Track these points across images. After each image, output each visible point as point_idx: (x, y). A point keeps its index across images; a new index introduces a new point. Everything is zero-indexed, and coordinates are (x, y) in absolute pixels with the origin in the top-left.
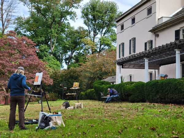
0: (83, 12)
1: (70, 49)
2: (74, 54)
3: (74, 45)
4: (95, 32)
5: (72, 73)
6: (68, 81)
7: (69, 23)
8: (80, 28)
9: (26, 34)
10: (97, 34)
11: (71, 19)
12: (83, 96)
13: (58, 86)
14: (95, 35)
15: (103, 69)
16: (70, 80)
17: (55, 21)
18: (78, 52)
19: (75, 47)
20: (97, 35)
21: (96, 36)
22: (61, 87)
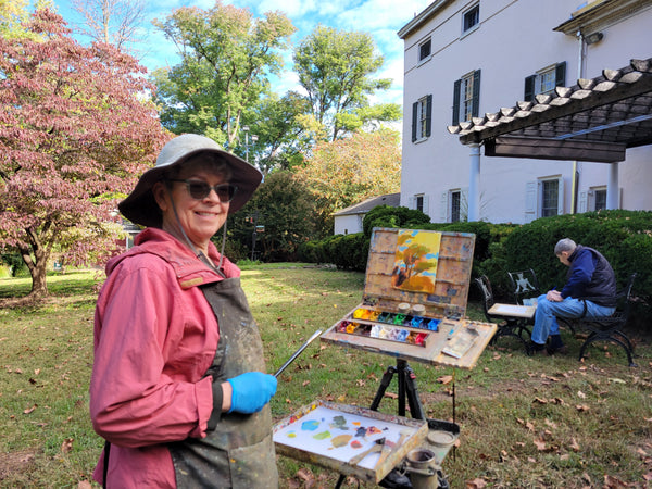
0: (297, 59)
1: (271, 139)
2: (279, 150)
3: (279, 131)
4: (323, 101)
5: (278, 187)
6: (269, 208)
7: (267, 81)
8: (291, 93)
9: (175, 106)
10: (329, 106)
11: (271, 71)
12: (313, 254)
13: (240, 222)
14: (323, 110)
15: (356, 178)
16: (273, 206)
17: (237, 77)
18: (287, 146)
19: (280, 136)
20: (327, 108)
21: (327, 112)
22: (248, 224)
